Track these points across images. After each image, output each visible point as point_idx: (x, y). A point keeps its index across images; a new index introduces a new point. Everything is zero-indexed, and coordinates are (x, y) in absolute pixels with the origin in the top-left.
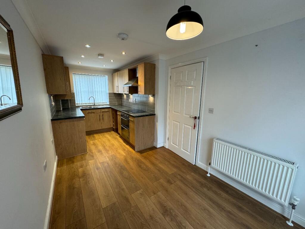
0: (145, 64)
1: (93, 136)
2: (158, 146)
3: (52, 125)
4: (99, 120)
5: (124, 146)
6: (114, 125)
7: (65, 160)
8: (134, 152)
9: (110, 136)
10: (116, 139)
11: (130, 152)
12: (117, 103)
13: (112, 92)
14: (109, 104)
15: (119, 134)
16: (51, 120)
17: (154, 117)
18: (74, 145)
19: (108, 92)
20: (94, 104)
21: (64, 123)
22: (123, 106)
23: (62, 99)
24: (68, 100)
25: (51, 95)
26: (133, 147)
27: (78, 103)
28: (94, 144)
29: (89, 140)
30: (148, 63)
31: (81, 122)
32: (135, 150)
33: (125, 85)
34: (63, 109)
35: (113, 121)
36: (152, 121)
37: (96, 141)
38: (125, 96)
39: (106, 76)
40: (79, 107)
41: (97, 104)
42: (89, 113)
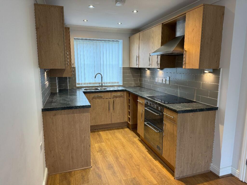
0: (204, 8)
1: (98, 134)
2: (222, 173)
3: (43, 119)
4: (108, 109)
5: (150, 161)
6: (129, 118)
7: (58, 176)
8: (172, 178)
9: (124, 137)
10: (133, 143)
11: (165, 177)
12: (133, 83)
13: (129, 67)
14: (122, 84)
15: (138, 135)
16: (41, 110)
17: (215, 115)
18: (72, 152)
19: (121, 66)
20: (101, 85)
21: (59, 116)
22: (143, 89)
23: (59, 76)
24: (67, 77)
25: (45, 70)
26: (171, 169)
27: (80, 82)
28: (101, 150)
29: (92, 141)
30: (211, 5)
31: (85, 114)
32: (173, 175)
33: (154, 52)
34: (60, 91)
35: (129, 112)
36: (209, 122)
37: (103, 144)
38: (148, 72)
39: (120, 41)
40: (80, 88)
41: (106, 85)
42: (94, 98)
